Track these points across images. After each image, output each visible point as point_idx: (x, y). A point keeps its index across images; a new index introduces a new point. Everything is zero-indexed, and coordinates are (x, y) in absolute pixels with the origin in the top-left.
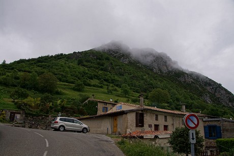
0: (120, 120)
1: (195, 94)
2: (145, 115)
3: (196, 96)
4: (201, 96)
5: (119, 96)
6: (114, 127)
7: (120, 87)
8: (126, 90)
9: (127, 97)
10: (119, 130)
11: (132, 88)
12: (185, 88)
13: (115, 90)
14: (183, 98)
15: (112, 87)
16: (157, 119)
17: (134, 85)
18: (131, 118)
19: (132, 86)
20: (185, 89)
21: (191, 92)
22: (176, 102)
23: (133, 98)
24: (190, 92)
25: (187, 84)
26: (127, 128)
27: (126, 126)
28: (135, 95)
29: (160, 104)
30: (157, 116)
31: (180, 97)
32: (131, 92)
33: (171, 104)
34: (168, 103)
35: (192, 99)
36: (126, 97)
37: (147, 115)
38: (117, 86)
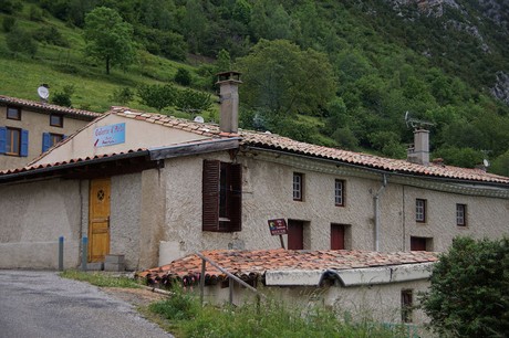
0: (125, 198)
1: (457, 72)
2: (246, 175)
3: (462, 85)
4: (489, 82)
5: (74, 72)
6: (92, 232)
7: (80, 23)
8: (111, 43)
9: (120, 81)
10: (119, 246)
11: (144, 29)
12: (411, 41)
13: (53, 38)
14: (397, 94)
15: (33, 18)
16: (300, 195)
17: (150, 17)
18: (182, 189)
19: (142, 20)
20: (408, 45)
21: (440, 64)
22: (361, 110)
23: (150, 83)
24: (431, 64)
25: (423, 20)
26: (161, 236)
27: (156, 228)
28: (159, 71)
29: (288, 119)
30: (299, 178)
31: (382, 86)
32: (138, 52)
33: (336, 123)
34: (325, 114)
35: (444, 99)
36: (109, 78)
37: (254, 174)
38: (61, 14)
